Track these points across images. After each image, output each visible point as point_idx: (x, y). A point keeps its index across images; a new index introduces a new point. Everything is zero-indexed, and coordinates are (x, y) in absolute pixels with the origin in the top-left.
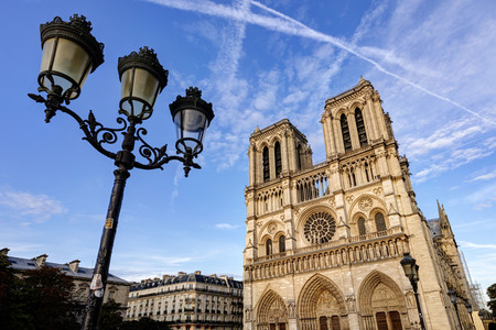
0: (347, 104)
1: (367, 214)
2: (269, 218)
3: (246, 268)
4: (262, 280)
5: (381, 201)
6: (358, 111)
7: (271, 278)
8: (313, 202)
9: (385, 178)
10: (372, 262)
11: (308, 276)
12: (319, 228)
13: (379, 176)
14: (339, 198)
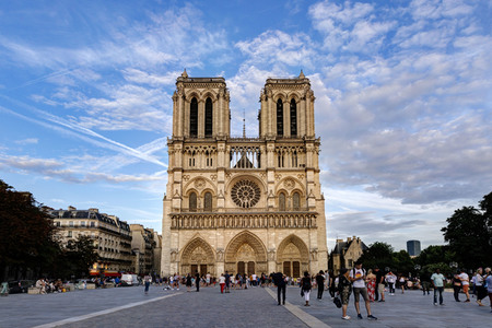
0: (287, 92)
1: (289, 192)
2: (198, 175)
3: (173, 216)
4: (190, 229)
5: (301, 185)
6: (293, 103)
7: (200, 229)
8: (245, 171)
9: (310, 169)
10: (292, 228)
11: (237, 232)
12: (246, 194)
13: (304, 166)
14: (270, 174)
